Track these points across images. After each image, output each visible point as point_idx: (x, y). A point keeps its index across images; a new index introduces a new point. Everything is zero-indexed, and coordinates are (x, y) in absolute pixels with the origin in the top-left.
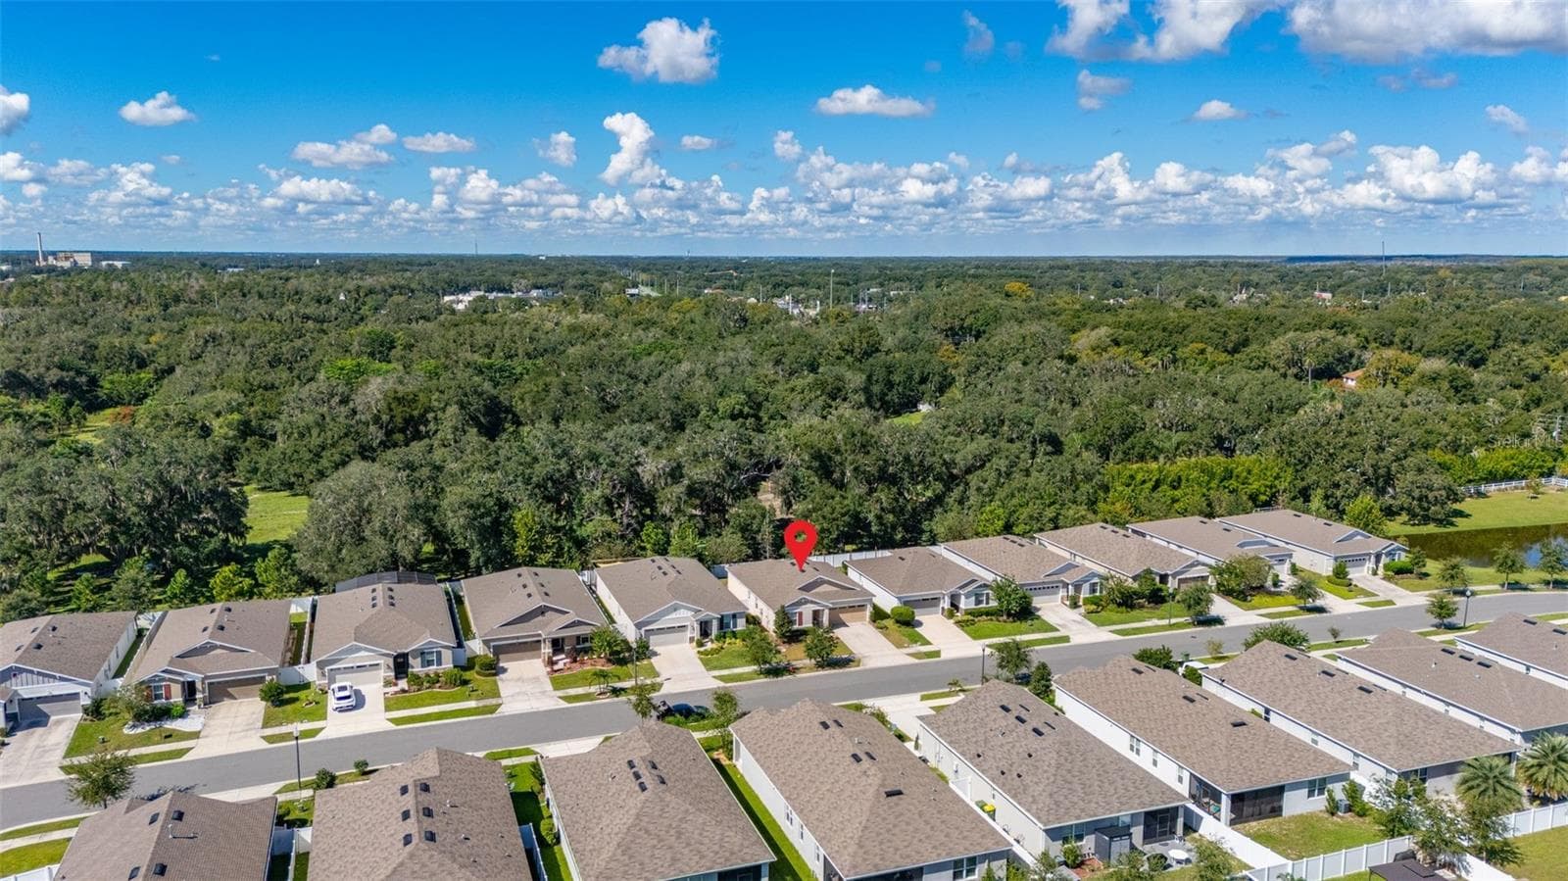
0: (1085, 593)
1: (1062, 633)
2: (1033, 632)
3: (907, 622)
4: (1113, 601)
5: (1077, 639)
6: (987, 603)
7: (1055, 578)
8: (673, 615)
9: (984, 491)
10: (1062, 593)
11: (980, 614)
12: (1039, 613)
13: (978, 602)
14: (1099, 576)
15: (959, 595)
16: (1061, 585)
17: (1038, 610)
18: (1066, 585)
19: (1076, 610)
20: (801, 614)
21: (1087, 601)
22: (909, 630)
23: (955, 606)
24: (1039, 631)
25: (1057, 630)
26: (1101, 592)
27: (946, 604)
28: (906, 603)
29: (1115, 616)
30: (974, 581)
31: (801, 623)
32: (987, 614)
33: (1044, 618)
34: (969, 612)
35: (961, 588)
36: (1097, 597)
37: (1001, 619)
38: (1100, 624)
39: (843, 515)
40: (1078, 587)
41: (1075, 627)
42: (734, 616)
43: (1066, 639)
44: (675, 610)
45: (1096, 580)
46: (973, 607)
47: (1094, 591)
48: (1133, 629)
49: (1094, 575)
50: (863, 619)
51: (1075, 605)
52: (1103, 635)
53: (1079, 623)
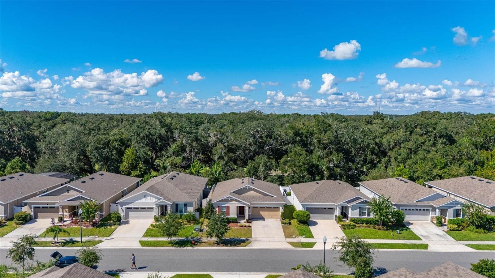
0: (450, 215)
1: (424, 241)
2: (399, 238)
3: (306, 222)
4: (472, 223)
5: (434, 247)
6: (369, 215)
7: (426, 203)
8: (143, 200)
9: (399, 160)
10: (431, 215)
11: (362, 222)
12: (410, 227)
13: (361, 213)
14: (461, 204)
15: (347, 208)
16: (431, 208)
17: (409, 224)
18: (434, 209)
19: (440, 228)
20: (228, 208)
21: (450, 221)
22: (304, 227)
23: (344, 215)
24: (404, 238)
25: (420, 239)
26: (463, 216)
27: (338, 213)
28: (308, 209)
29: (473, 235)
30: (358, 198)
31: (228, 214)
32: (367, 222)
33: (414, 230)
34: (353, 220)
35: (349, 202)
36: (459, 220)
37: (377, 227)
38: (458, 239)
39: (304, 164)
40: (443, 211)
41: (435, 238)
42: (185, 205)
43: (426, 246)
44: (145, 197)
45: (459, 207)
46: (358, 217)
47: (458, 215)
48: (488, 245)
49: (457, 203)
50: (275, 217)
51: (440, 224)
52: (460, 247)
53: (440, 236)
